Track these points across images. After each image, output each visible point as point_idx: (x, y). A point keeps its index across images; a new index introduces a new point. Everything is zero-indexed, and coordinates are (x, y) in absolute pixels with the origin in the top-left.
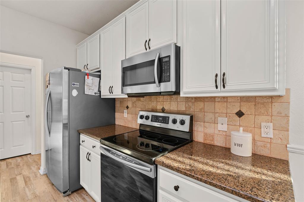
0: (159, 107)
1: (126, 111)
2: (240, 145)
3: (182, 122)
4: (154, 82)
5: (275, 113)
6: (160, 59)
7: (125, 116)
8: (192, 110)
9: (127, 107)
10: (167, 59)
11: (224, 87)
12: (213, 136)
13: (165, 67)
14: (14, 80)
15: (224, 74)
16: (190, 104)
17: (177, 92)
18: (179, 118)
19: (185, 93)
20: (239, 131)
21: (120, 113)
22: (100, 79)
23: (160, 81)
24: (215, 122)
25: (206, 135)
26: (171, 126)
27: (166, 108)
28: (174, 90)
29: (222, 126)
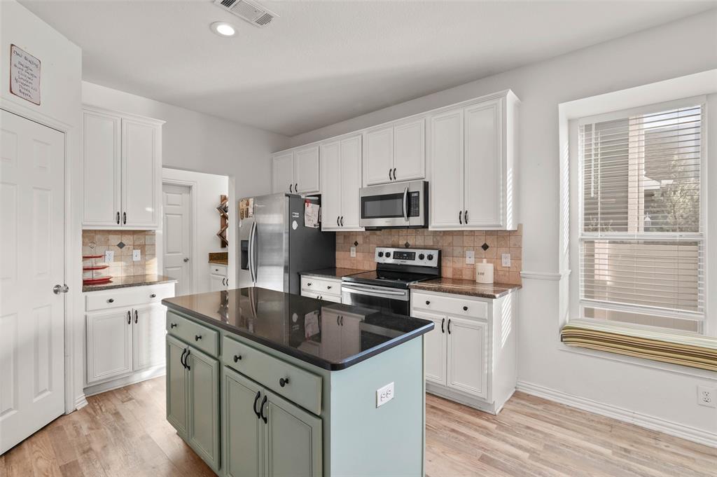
0: (402, 242)
1: (354, 248)
2: (483, 274)
3: (430, 258)
4: (403, 216)
5: (512, 245)
6: (409, 194)
7: (352, 256)
8: (440, 244)
9: (356, 244)
10: (416, 195)
11: (467, 223)
12: (461, 271)
13: (413, 203)
14: (169, 205)
15: (466, 212)
16: (439, 238)
17: (426, 226)
18: (426, 253)
19: (434, 227)
20: (482, 262)
21: (343, 251)
22: (320, 206)
23: (409, 215)
24: (464, 256)
25: (454, 269)
26: (417, 262)
27: (411, 243)
28: (423, 224)
29: (470, 259)
